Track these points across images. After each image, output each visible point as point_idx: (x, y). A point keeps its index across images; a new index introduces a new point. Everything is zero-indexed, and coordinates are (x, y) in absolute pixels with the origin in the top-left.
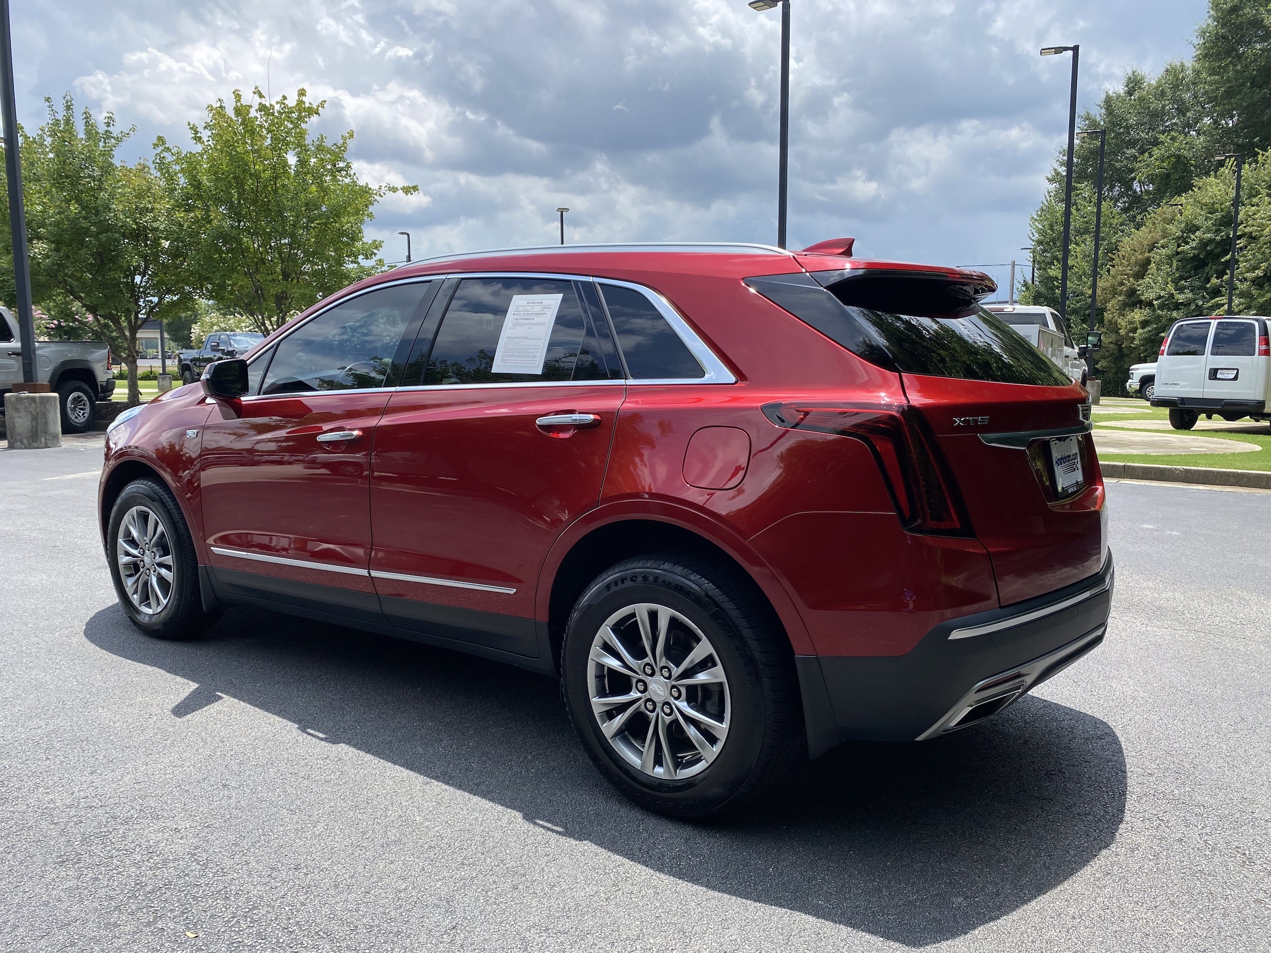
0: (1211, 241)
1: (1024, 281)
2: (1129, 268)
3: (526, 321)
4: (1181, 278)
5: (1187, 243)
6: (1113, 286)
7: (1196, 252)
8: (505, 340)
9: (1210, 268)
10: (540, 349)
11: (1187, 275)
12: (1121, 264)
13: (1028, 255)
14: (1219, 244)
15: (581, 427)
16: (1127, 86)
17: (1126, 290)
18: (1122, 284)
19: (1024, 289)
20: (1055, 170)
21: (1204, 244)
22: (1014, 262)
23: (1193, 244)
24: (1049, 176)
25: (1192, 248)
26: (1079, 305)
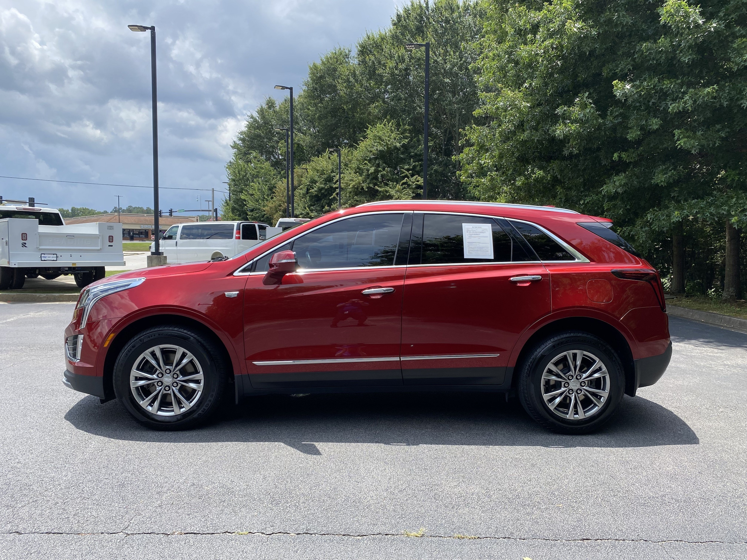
0: (323, 188)
1: (226, 200)
2: (283, 198)
3: (477, 235)
4: (311, 205)
5: (313, 188)
6: (275, 206)
7: (317, 193)
8: (467, 244)
9: (324, 201)
10: (490, 248)
11: (313, 204)
12: (279, 196)
13: (227, 187)
14: (326, 190)
15: (533, 282)
16: (268, 104)
17: (283, 209)
18: (280, 206)
19: (226, 205)
20: (234, 142)
21: (320, 189)
22: (213, 189)
23: (315, 189)
24: (232, 145)
25: (316, 191)
26: (257, 215)
